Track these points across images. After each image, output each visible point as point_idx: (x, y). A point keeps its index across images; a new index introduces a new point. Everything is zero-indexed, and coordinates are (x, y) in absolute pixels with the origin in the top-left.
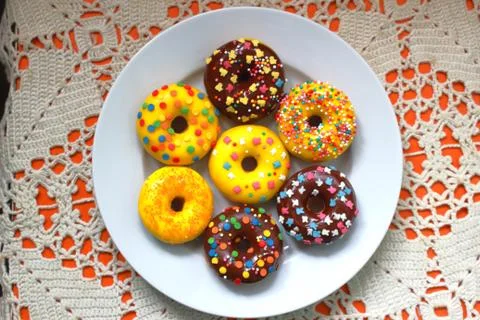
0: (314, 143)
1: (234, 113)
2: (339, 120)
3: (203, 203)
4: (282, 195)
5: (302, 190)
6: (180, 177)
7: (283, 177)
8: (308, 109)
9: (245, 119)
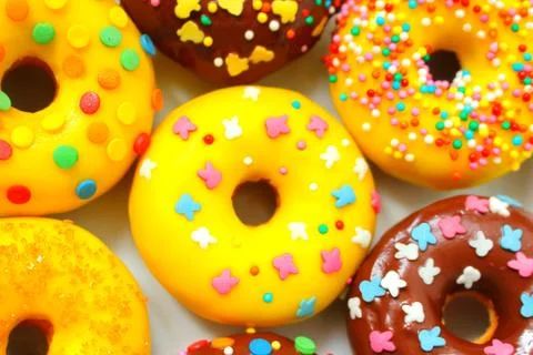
0: (452, 123)
1: (201, 45)
2: (522, 49)
3: (115, 334)
4: (369, 290)
5: (429, 272)
6: (35, 251)
7: (362, 237)
8: (426, 21)
9: (236, 65)
